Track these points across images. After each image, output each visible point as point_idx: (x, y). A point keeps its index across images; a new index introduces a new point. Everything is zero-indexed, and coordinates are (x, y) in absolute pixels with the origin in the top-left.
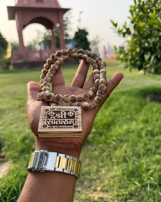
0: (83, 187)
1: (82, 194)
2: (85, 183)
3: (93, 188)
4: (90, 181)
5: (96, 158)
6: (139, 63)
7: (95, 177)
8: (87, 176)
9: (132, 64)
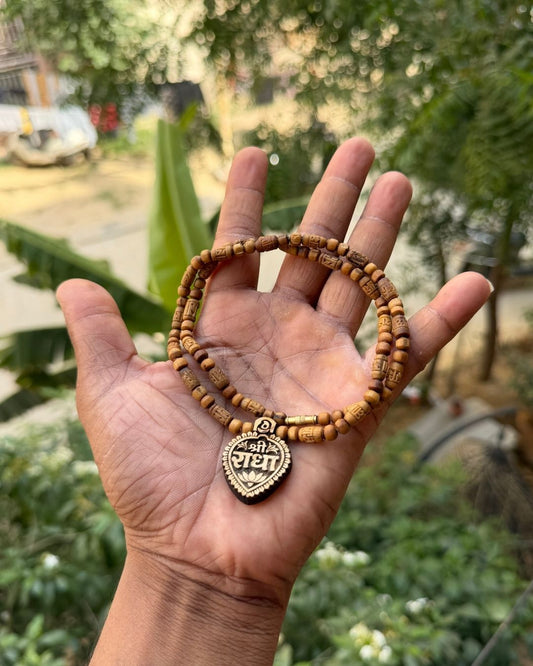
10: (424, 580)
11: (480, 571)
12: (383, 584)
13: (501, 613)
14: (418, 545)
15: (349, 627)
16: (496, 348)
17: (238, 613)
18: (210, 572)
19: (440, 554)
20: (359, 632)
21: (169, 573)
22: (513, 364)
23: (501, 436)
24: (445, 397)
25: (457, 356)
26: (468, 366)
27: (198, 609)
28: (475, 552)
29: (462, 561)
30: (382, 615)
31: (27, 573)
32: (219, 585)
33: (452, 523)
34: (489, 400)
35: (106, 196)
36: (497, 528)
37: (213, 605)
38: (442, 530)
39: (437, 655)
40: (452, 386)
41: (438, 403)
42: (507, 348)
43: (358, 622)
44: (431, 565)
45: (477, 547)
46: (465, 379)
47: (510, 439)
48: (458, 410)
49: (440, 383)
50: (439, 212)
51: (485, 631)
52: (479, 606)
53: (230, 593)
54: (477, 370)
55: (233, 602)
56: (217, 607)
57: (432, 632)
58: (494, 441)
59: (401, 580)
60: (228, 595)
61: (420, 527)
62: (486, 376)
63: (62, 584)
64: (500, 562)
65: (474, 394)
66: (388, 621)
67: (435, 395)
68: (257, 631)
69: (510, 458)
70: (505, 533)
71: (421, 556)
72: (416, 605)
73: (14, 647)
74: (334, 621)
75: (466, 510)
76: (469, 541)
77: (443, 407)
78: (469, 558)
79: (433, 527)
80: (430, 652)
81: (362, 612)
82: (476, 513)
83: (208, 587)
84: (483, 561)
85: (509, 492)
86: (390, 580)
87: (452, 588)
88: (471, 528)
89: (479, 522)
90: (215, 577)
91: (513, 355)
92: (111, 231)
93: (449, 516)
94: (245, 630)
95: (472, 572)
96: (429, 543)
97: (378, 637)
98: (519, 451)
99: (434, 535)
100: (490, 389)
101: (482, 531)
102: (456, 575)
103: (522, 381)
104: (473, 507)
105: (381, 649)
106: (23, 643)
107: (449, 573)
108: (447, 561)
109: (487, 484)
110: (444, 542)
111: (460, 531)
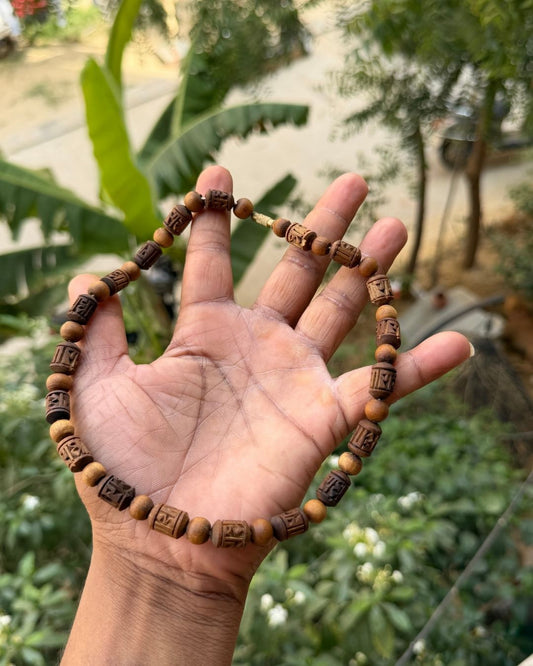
10: (416, 478)
11: (473, 465)
12: (376, 485)
13: (494, 505)
14: (409, 444)
15: (342, 529)
16: (481, 231)
17: (196, 606)
18: (168, 566)
19: (430, 451)
20: (351, 531)
21: (133, 568)
22: (498, 249)
23: (489, 326)
24: (428, 289)
25: (440, 243)
26: (451, 253)
27: (159, 602)
28: (468, 448)
29: (454, 456)
30: (374, 513)
31: (10, 515)
32: (178, 580)
33: (442, 420)
34: (474, 289)
35: (38, 91)
36: (488, 420)
37: (174, 599)
38: (433, 427)
39: (432, 546)
40: (435, 276)
41: (421, 295)
42: (491, 230)
43: (351, 522)
44: (423, 463)
45: (468, 441)
46: (448, 268)
47: (498, 326)
48: (441, 301)
49: (422, 273)
50: (414, 87)
51: (480, 523)
52: (473, 499)
53: (189, 587)
54: (460, 258)
55: (192, 596)
56: (177, 601)
57: (426, 524)
58: (482, 332)
59: (394, 480)
60: (187, 590)
61: (410, 425)
62: (470, 262)
63: (47, 521)
64: (492, 454)
65: (458, 283)
66: (380, 519)
67: (417, 288)
68: (216, 623)
69: (498, 346)
70: (496, 424)
71: (412, 455)
72: (408, 500)
73: (10, 587)
74: (327, 525)
75: (455, 404)
76: (460, 436)
77: (427, 300)
78: (461, 454)
79: (422, 425)
80: (425, 543)
81: (355, 513)
82: (466, 407)
83: (168, 581)
84: (475, 455)
85: (499, 383)
86: (383, 481)
87: (446, 485)
88: (462, 423)
89: (469, 416)
90: (174, 571)
91: (499, 238)
92: (48, 132)
93: (438, 413)
94: (204, 622)
95: (464, 467)
96: (420, 442)
97: (371, 534)
98: (507, 339)
99: (424, 433)
100: (474, 276)
101: (473, 425)
102: (449, 470)
103: (508, 265)
104: (463, 402)
105: (375, 545)
106: (18, 582)
107: (442, 470)
108: (438, 459)
109: (476, 376)
110: (434, 439)
111: (450, 426)
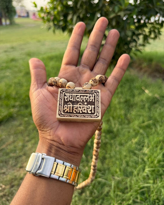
0: (8, 167)
1: (7, 175)
2: (10, 163)
3: (19, 165)
4: (16, 159)
5: (22, 133)
6: (61, 23)
7: (21, 154)
8: (12, 155)
9: (55, 25)
